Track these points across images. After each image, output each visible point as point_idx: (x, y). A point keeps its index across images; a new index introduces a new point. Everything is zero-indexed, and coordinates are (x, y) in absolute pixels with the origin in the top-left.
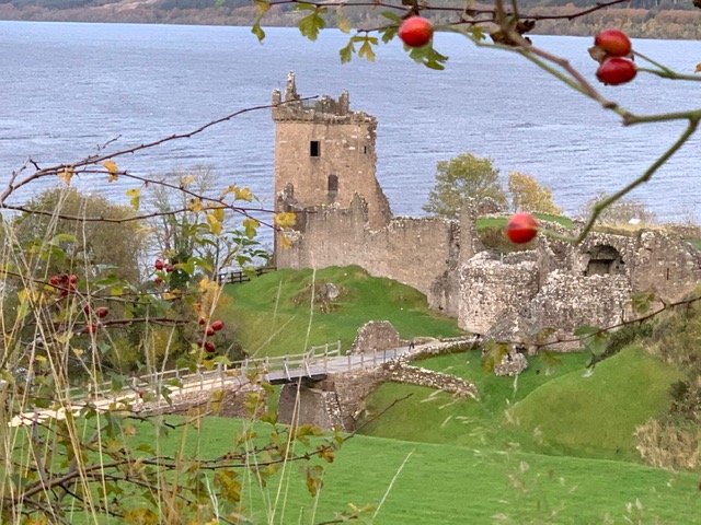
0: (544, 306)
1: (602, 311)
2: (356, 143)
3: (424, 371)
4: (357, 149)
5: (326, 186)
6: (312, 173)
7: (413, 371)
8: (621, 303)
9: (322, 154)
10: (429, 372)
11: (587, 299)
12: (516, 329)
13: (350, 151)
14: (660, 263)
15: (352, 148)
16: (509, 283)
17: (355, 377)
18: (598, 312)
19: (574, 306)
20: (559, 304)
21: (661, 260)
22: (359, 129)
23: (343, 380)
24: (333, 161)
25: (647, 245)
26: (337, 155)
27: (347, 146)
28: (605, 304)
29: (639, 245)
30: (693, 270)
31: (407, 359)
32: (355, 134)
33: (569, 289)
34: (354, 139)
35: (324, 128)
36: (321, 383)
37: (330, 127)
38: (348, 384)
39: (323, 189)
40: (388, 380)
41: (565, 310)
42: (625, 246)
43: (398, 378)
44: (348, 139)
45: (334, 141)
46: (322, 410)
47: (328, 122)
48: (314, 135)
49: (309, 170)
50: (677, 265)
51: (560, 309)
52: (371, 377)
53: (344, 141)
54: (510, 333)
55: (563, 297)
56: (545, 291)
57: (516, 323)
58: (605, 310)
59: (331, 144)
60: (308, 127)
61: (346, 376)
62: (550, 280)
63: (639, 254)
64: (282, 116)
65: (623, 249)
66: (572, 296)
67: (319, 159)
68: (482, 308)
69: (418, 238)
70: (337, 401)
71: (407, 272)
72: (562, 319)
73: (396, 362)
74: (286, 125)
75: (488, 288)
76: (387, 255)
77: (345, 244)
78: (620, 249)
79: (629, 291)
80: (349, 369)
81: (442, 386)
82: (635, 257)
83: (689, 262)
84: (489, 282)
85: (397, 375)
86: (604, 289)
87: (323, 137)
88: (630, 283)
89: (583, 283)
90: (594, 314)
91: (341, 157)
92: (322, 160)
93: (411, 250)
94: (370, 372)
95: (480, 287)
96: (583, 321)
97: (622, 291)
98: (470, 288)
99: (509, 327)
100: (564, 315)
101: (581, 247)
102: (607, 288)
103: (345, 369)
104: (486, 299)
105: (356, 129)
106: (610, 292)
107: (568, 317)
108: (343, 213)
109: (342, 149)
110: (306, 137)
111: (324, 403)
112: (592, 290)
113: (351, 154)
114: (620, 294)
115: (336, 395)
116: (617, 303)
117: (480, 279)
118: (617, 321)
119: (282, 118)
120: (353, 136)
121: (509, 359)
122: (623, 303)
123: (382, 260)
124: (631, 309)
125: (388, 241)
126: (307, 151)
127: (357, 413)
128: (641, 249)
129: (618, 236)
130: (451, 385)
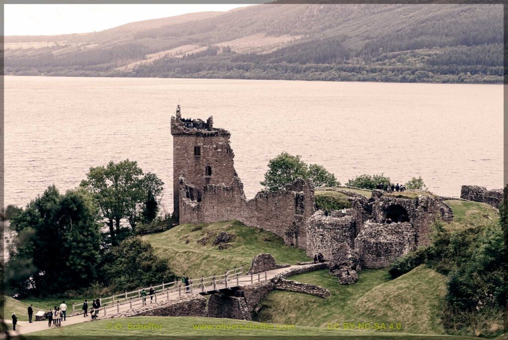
0: (364, 242)
1: (398, 243)
3: (297, 283)
4: (222, 150)
5: (205, 173)
6: (196, 165)
7: (290, 283)
8: (408, 239)
9: (202, 154)
11: (389, 237)
12: (350, 256)
13: (218, 152)
14: (431, 215)
15: (220, 150)
16: (338, 229)
17: (256, 288)
18: (396, 245)
19: (382, 241)
20: (373, 241)
21: (431, 213)
22: (224, 139)
23: (249, 290)
24: (208, 158)
25: (422, 204)
26: (211, 154)
27: (216, 148)
28: (400, 240)
29: (418, 205)
31: (284, 276)
32: (221, 141)
33: (378, 231)
34: (221, 145)
35: (202, 138)
37: (206, 138)
38: (251, 292)
39: (203, 175)
40: (275, 289)
41: (377, 244)
43: (280, 287)
44: (217, 144)
45: (208, 146)
46: (237, 309)
47: (205, 135)
48: (196, 143)
49: (194, 165)
51: (374, 243)
52: (265, 287)
53: (215, 146)
54: (346, 259)
55: (375, 236)
56: (363, 233)
57: (349, 252)
58: (400, 243)
59: (206, 148)
60: (193, 139)
61: (250, 288)
62: (366, 226)
63: (417, 210)
64: (177, 132)
65: (407, 207)
66: (380, 235)
67: (199, 157)
68: (323, 244)
69: (276, 203)
70: (246, 302)
71: (269, 224)
72: (374, 249)
73: (278, 278)
74: (180, 137)
75: (325, 232)
76: (256, 214)
77: (228, 208)
78: (406, 207)
79: (412, 232)
80: (252, 283)
81: (310, 291)
82: (415, 211)
83: (446, 214)
84: (326, 228)
85: (280, 286)
86: (398, 231)
87: (202, 144)
88: (413, 227)
89: (386, 227)
90: (394, 246)
91: (213, 156)
92: (201, 158)
93: (272, 211)
94: (264, 284)
95: (321, 232)
96: (387, 250)
97: (409, 231)
98: (315, 232)
99: (345, 255)
100: (376, 247)
101: (381, 207)
102: (400, 230)
103: (249, 283)
104: (325, 239)
105: (222, 139)
106: (402, 233)
107: (379, 248)
108: (227, 189)
109: (214, 151)
110: (192, 144)
111: (238, 304)
112: (392, 232)
113: (220, 154)
114: (409, 234)
115: (245, 300)
116: (407, 239)
117: (321, 227)
118: (407, 250)
119: (177, 133)
120: (220, 143)
121: (348, 274)
122: (410, 239)
123: (253, 217)
124: (414, 243)
125: (257, 205)
126: (193, 153)
127: (257, 309)
128: (419, 207)
129: (404, 199)
130: (315, 291)
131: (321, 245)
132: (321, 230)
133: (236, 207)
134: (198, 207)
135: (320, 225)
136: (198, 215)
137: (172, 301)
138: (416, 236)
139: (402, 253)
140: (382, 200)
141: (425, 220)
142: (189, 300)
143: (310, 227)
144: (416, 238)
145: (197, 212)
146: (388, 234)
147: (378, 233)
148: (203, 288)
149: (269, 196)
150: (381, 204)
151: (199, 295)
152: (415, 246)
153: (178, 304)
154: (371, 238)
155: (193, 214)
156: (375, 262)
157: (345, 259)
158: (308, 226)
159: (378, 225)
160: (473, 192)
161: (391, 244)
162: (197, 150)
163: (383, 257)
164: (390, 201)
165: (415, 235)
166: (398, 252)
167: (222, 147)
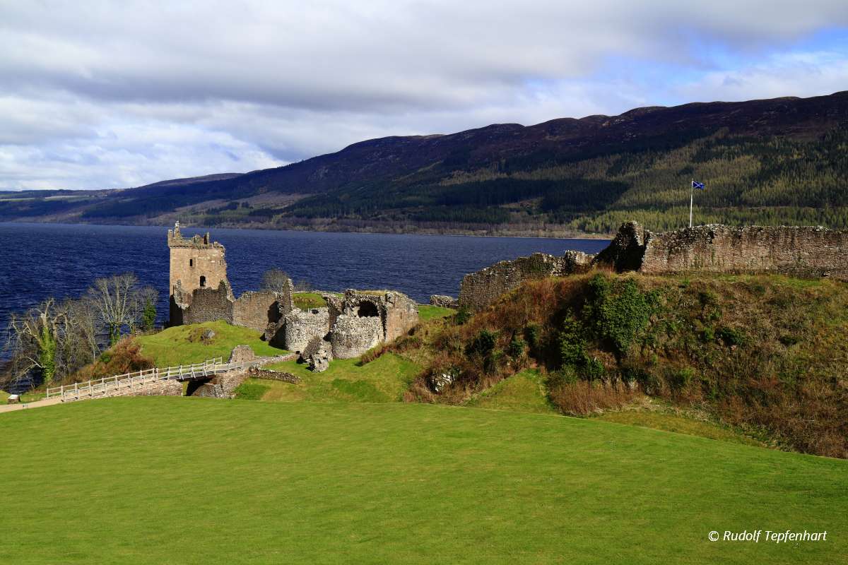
2: (215, 259)
3: (271, 371)
4: (216, 261)
5: (199, 281)
7: (265, 371)
9: (197, 265)
10: (274, 371)
11: (359, 330)
13: (212, 263)
14: (398, 310)
15: (213, 261)
17: (232, 375)
18: (366, 337)
19: (353, 333)
20: (344, 333)
21: (397, 308)
22: (217, 251)
24: (202, 269)
25: (390, 300)
26: (205, 265)
27: (210, 260)
28: (369, 332)
29: (386, 300)
30: (413, 313)
31: (261, 365)
32: (214, 254)
33: (349, 324)
34: (214, 257)
35: (197, 251)
36: (213, 380)
37: (201, 250)
38: (227, 380)
39: (197, 284)
40: (250, 377)
41: (347, 336)
44: (211, 257)
45: (203, 258)
46: (214, 395)
47: (200, 248)
48: (191, 254)
49: (190, 275)
50: (406, 310)
51: (345, 335)
52: (241, 376)
53: (209, 258)
56: (335, 326)
58: (369, 335)
59: (201, 260)
60: (188, 250)
61: (227, 376)
62: (338, 320)
63: (386, 305)
64: (174, 244)
65: (377, 303)
66: (351, 328)
67: (194, 268)
70: (222, 389)
73: (255, 367)
74: (176, 249)
76: (241, 313)
78: (375, 303)
79: (381, 325)
81: (283, 379)
82: (384, 307)
83: (412, 310)
85: (256, 374)
87: (197, 256)
88: (381, 321)
89: (357, 321)
90: (363, 338)
91: (207, 267)
92: (196, 269)
94: (240, 373)
96: (357, 342)
97: (377, 325)
101: (353, 303)
102: (369, 324)
105: (215, 251)
106: (371, 326)
107: (349, 340)
108: (214, 292)
109: (208, 262)
110: (187, 256)
111: (215, 391)
112: (362, 325)
113: (213, 265)
114: (376, 327)
115: (222, 387)
116: (375, 332)
118: (375, 342)
122: (378, 332)
125: (241, 306)
126: (188, 263)
129: (374, 296)
130: (288, 378)
133: (222, 308)
139: (370, 345)
140: (354, 297)
141: (392, 314)
142: (165, 386)
144: (383, 331)
146: (359, 327)
147: (348, 327)
150: (354, 300)
151: (176, 381)
152: (383, 338)
156: (346, 354)
157: (318, 349)
158: (285, 322)
159: (348, 318)
161: (361, 336)
163: (353, 349)
164: (361, 297)
165: (383, 329)
166: (367, 343)
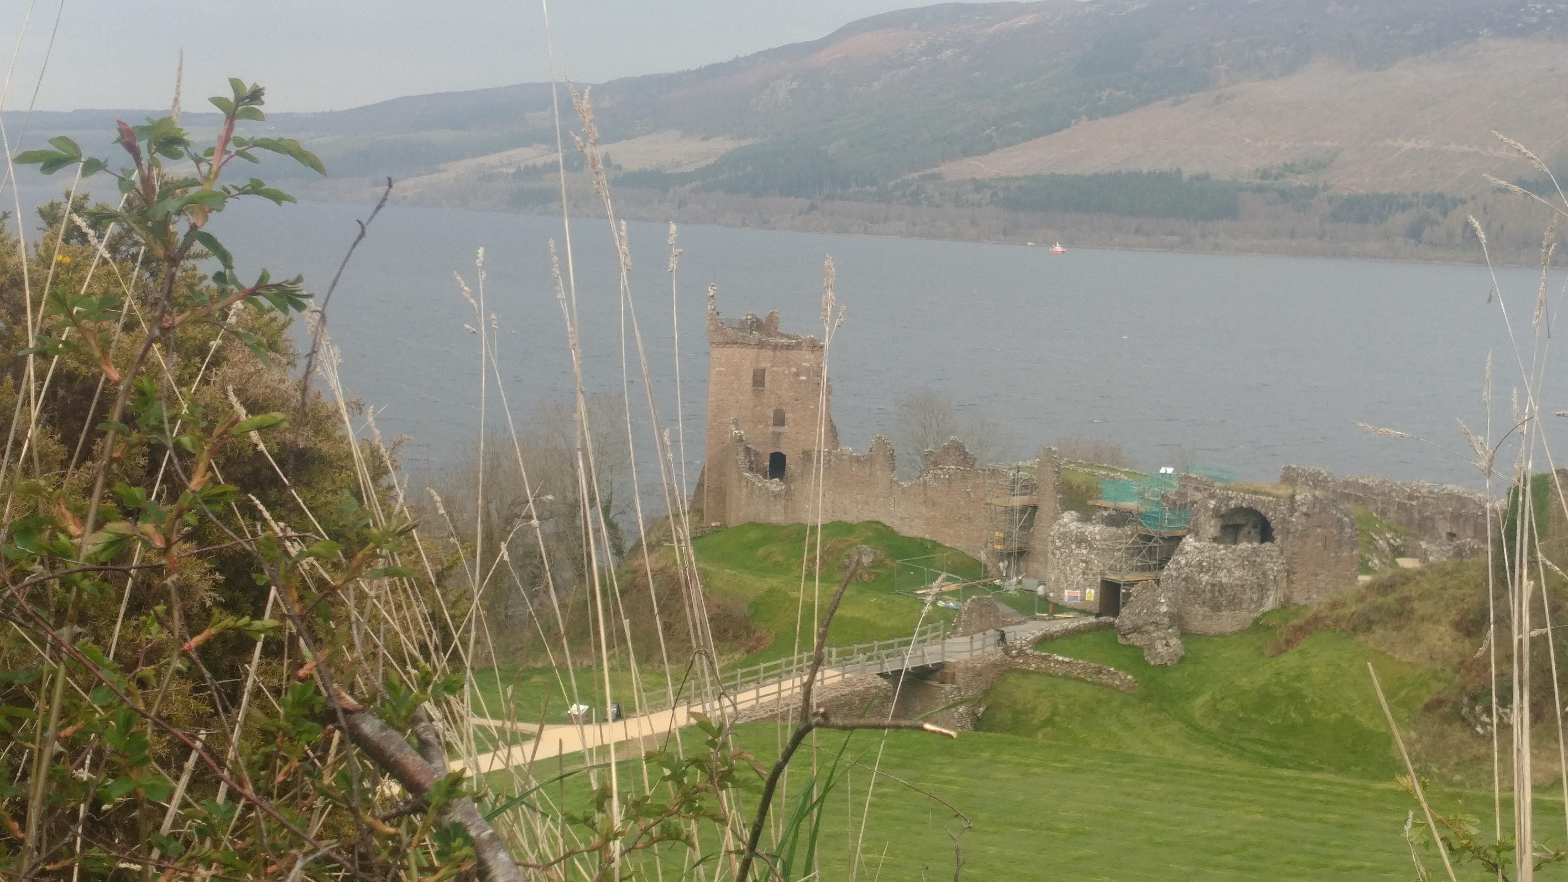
0: (1185, 579)
1: (1255, 586)
3: (1060, 658)
4: (808, 377)
5: (771, 422)
6: (755, 407)
7: (1044, 658)
8: (1275, 577)
9: (768, 384)
10: (1067, 660)
11: (1238, 573)
12: (1164, 609)
14: (1319, 530)
15: (803, 378)
17: (979, 665)
18: (1252, 588)
19: (1224, 580)
20: (1205, 578)
21: (1318, 527)
22: (812, 356)
23: (967, 670)
24: (780, 393)
25: (1304, 509)
26: (786, 386)
27: (797, 375)
28: (1258, 578)
29: (1292, 509)
30: (1350, 537)
31: (1029, 642)
32: (806, 361)
33: (1215, 560)
34: (806, 368)
35: (770, 353)
36: (938, 674)
37: (778, 353)
38: (970, 674)
39: (767, 426)
40: (1012, 670)
41: (1213, 585)
42: (1275, 510)
43: (1024, 667)
44: (799, 366)
45: (781, 369)
47: (775, 347)
48: (757, 362)
49: (751, 405)
50: (1335, 532)
51: (1207, 583)
52: (994, 665)
53: (794, 370)
54: (1157, 613)
55: (1209, 570)
56: (1183, 562)
57: (1163, 600)
58: (1259, 585)
59: (777, 373)
60: (750, 353)
61: (970, 666)
62: (1188, 548)
63: (1293, 519)
64: (721, 338)
65: (1270, 514)
66: (1219, 568)
67: (762, 391)
68: (1086, 580)
69: (968, 493)
70: (961, 695)
71: (951, 532)
72: (1208, 595)
73: (1018, 646)
74: (725, 349)
75: (1093, 556)
76: (924, 511)
77: (859, 497)
78: (1267, 513)
79: (1283, 564)
80: (971, 654)
81: (1091, 677)
82: (1289, 522)
84: (1095, 549)
85: (1022, 663)
86: (1255, 561)
87: (769, 365)
88: (1282, 553)
89: (1232, 553)
90: (1248, 591)
91: (790, 389)
92: (767, 392)
93: (958, 507)
94: (993, 659)
95: (1083, 555)
96: (1234, 598)
97: (1275, 563)
98: (1069, 556)
99: (1154, 606)
100: (1212, 591)
101: (1213, 510)
102: (1258, 559)
103: (966, 656)
104: (1091, 569)
105: (809, 355)
106: (1262, 564)
107: (1217, 594)
108: (857, 460)
109: (791, 378)
110: (749, 364)
111: (946, 697)
112: (1243, 562)
113: (802, 385)
114: (1274, 567)
115: (958, 689)
116: (1272, 577)
117: (1083, 545)
118: (1271, 599)
119: (721, 341)
120: (804, 364)
121: (1167, 645)
122: (1278, 578)
123: (917, 517)
124: (1285, 585)
125: (926, 495)
126: (750, 381)
127: (981, 709)
128: (1297, 514)
129: (1263, 498)
130: (1105, 677)
131: (1082, 581)
132: (1085, 552)
133: (877, 496)
134: (788, 492)
135: (1081, 540)
136: (786, 507)
137: (832, 689)
138: (1289, 573)
139: (1261, 605)
140: (1212, 496)
141: (1308, 540)
142: (861, 688)
143: (1058, 544)
144: (1288, 576)
145: (783, 502)
146: (1235, 567)
147: (1214, 567)
148: (882, 664)
149: (953, 477)
150: (1212, 503)
151: (879, 679)
152: (1287, 591)
153: (842, 695)
154: (1199, 573)
155: (775, 505)
156: (1208, 623)
157: (1155, 614)
158: (1053, 542)
159: (1213, 547)
160: (1307, 480)
161: (1242, 586)
162: (759, 379)
163: (1225, 613)
164: (1231, 499)
165: (1288, 571)
166: (1255, 602)
167: (808, 371)
